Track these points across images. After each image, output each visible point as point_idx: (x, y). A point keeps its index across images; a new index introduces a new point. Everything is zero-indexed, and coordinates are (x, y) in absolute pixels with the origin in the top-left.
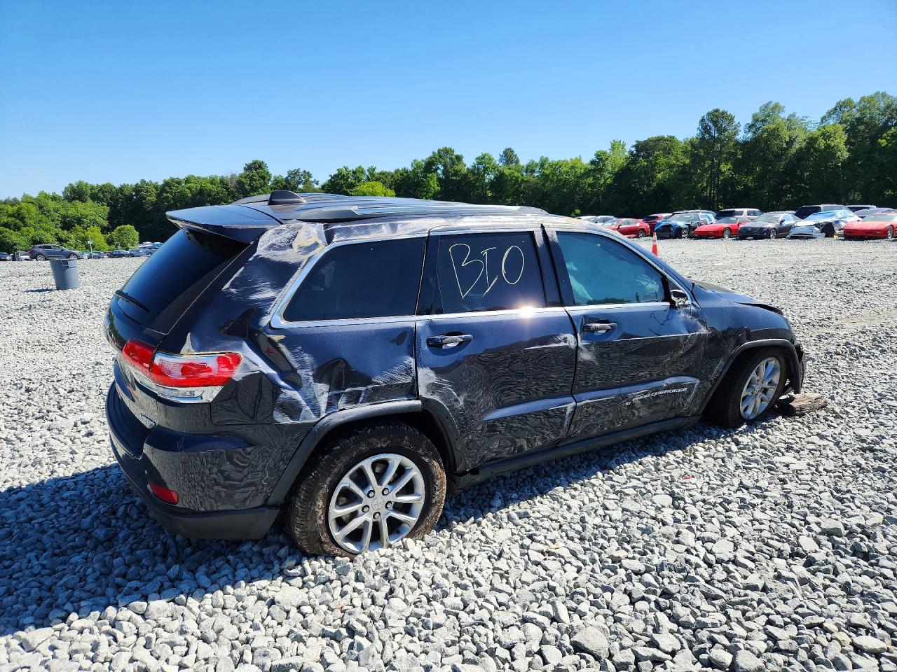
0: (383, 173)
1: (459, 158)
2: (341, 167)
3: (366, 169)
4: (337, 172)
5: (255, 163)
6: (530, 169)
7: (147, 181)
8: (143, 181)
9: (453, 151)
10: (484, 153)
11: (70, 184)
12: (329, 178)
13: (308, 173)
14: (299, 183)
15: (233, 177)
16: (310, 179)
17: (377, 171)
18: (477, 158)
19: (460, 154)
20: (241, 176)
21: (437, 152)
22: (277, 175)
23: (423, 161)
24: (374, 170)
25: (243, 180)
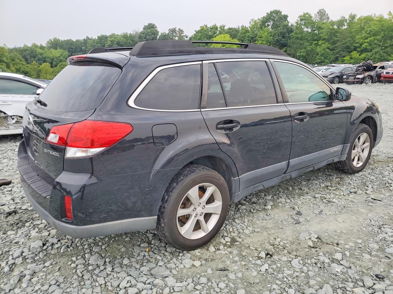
0: (229, 29)
1: (286, 17)
2: (203, 25)
3: (219, 26)
4: (200, 29)
5: (150, 24)
6: (341, 23)
7: (90, 37)
8: (88, 37)
9: (281, 12)
10: (305, 12)
11: (50, 40)
12: (195, 33)
13: (182, 30)
14: (176, 37)
15: (136, 33)
16: (183, 35)
17: (226, 28)
18: (300, 16)
19: (286, 14)
20: (141, 33)
21: (269, 13)
22: (163, 32)
23: (259, 19)
24: (224, 27)
25: (142, 35)
